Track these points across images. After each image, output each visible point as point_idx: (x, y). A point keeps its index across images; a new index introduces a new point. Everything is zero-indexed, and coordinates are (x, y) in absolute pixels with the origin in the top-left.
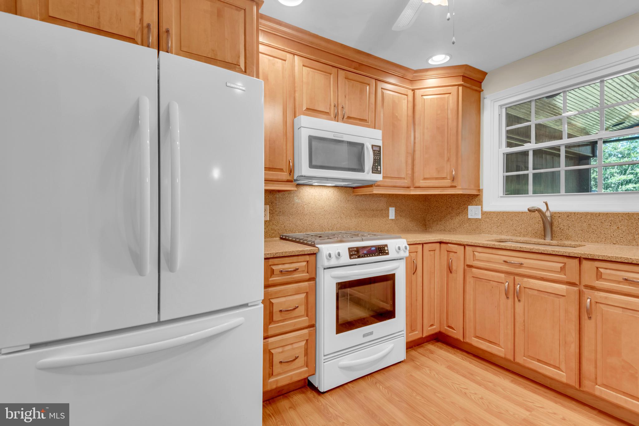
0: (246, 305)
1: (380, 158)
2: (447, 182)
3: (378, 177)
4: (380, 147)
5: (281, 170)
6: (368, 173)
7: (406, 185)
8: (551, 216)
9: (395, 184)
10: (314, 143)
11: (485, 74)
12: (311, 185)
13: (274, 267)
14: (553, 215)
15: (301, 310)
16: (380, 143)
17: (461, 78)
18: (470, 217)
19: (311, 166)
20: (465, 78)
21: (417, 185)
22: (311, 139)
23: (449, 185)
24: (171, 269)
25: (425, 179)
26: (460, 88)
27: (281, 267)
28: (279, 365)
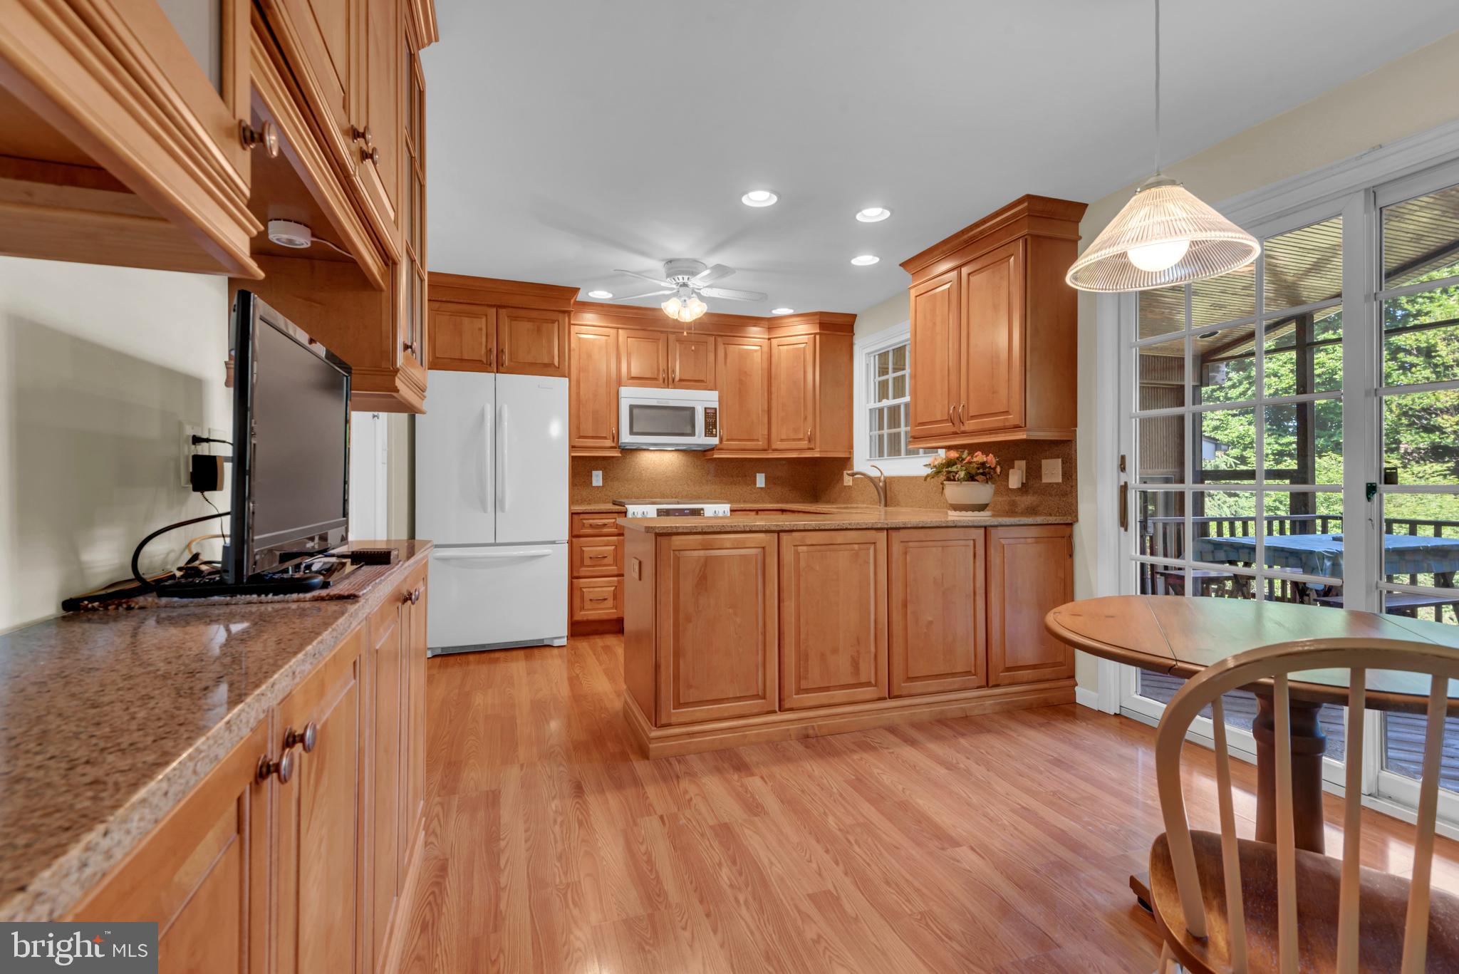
0: (554, 542)
1: (716, 421)
2: (804, 444)
3: (714, 441)
4: (716, 409)
5: (605, 438)
6: (699, 437)
7: (761, 448)
8: (885, 481)
9: (743, 447)
10: (635, 411)
11: (854, 316)
12: (648, 450)
13: (584, 521)
14: (886, 478)
15: (610, 560)
16: (716, 405)
17: (818, 326)
18: (845, 484)
19: (632, 433)
20: (823, 325)
21: (774, 447)
22: (632, 408)
23: (806, 447)
24: (503, 510)
25: (782, 440)
26: (818, 337)
27: (591, 521)
28: (589, 602)
